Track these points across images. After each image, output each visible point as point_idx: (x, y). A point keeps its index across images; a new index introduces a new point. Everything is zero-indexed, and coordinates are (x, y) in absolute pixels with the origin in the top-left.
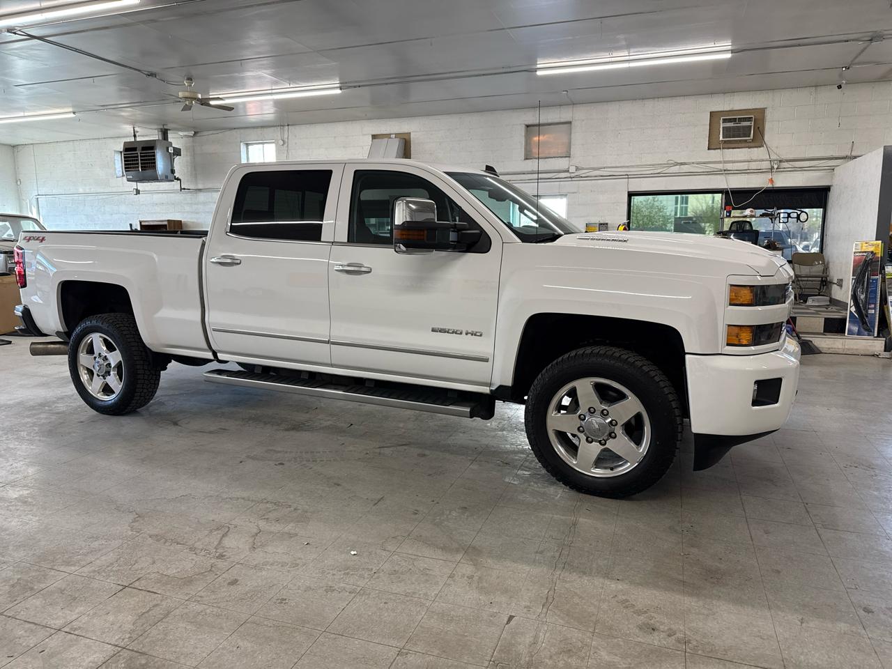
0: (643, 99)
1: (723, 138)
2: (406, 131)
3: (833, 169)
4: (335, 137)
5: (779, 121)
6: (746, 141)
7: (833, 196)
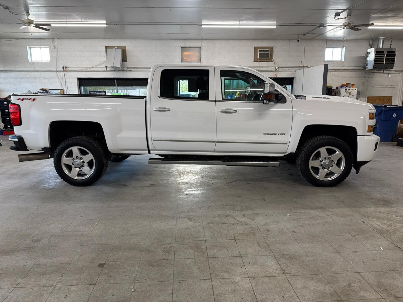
0: (229, 40)
1: (259, 57)
2: (123, 46)
3: (296, 71)
4: (85, 46)
5: (278, 52)
6: (267, 59)
7: (295, 81)
